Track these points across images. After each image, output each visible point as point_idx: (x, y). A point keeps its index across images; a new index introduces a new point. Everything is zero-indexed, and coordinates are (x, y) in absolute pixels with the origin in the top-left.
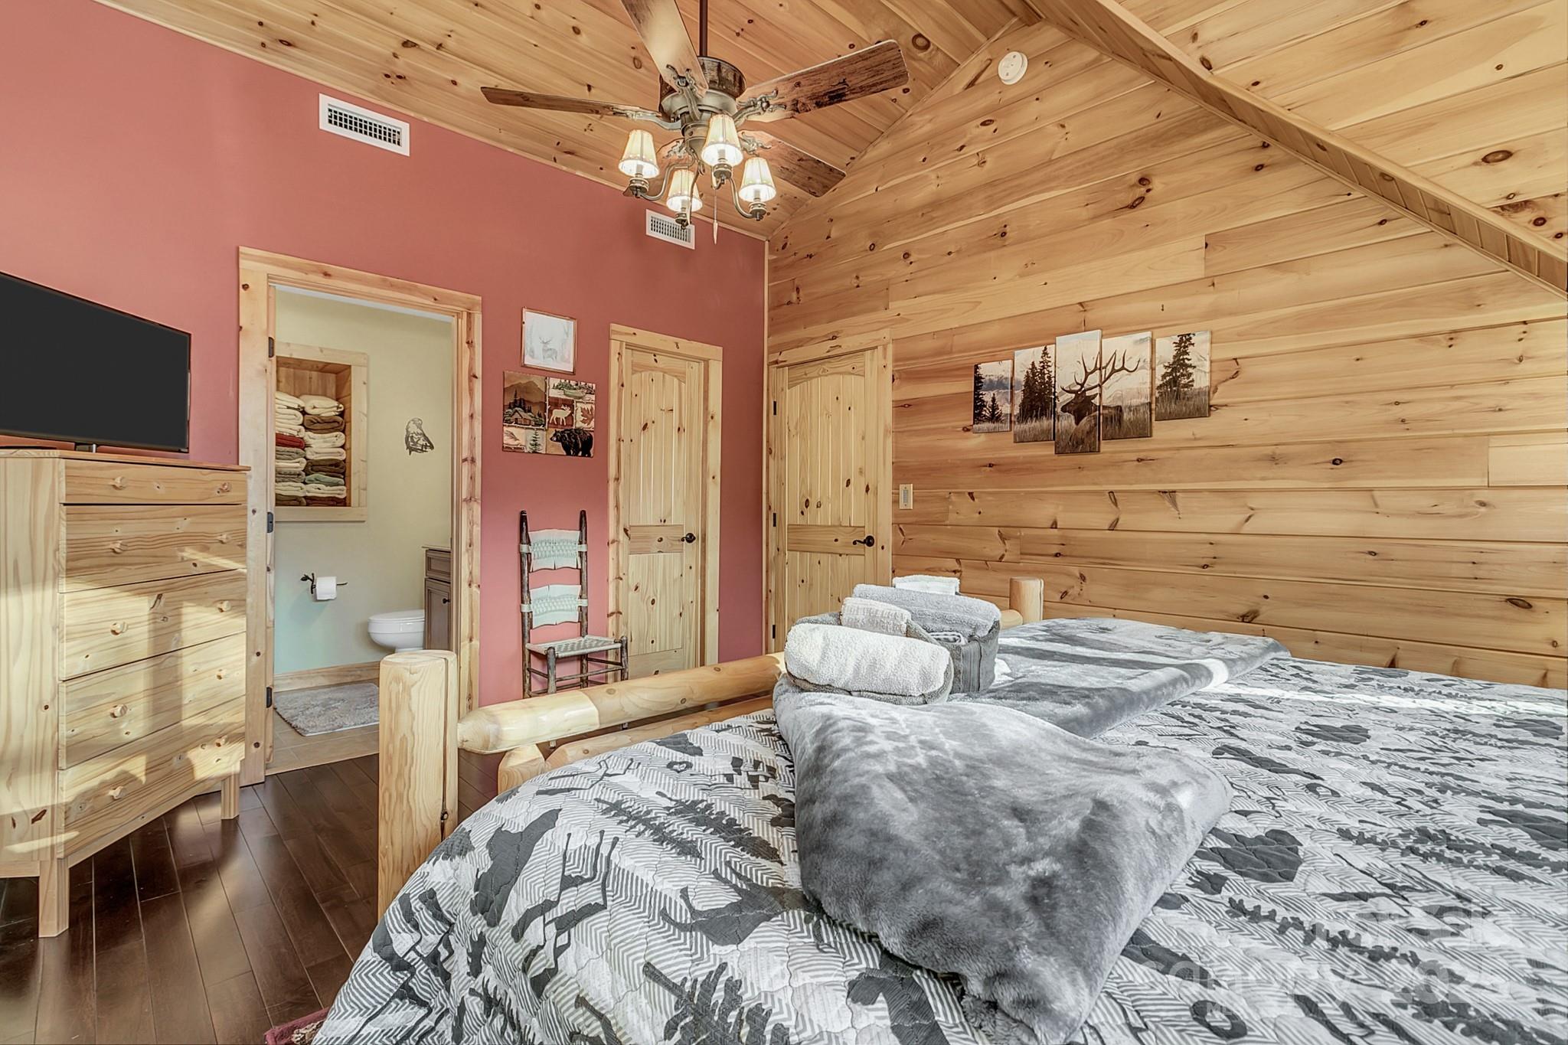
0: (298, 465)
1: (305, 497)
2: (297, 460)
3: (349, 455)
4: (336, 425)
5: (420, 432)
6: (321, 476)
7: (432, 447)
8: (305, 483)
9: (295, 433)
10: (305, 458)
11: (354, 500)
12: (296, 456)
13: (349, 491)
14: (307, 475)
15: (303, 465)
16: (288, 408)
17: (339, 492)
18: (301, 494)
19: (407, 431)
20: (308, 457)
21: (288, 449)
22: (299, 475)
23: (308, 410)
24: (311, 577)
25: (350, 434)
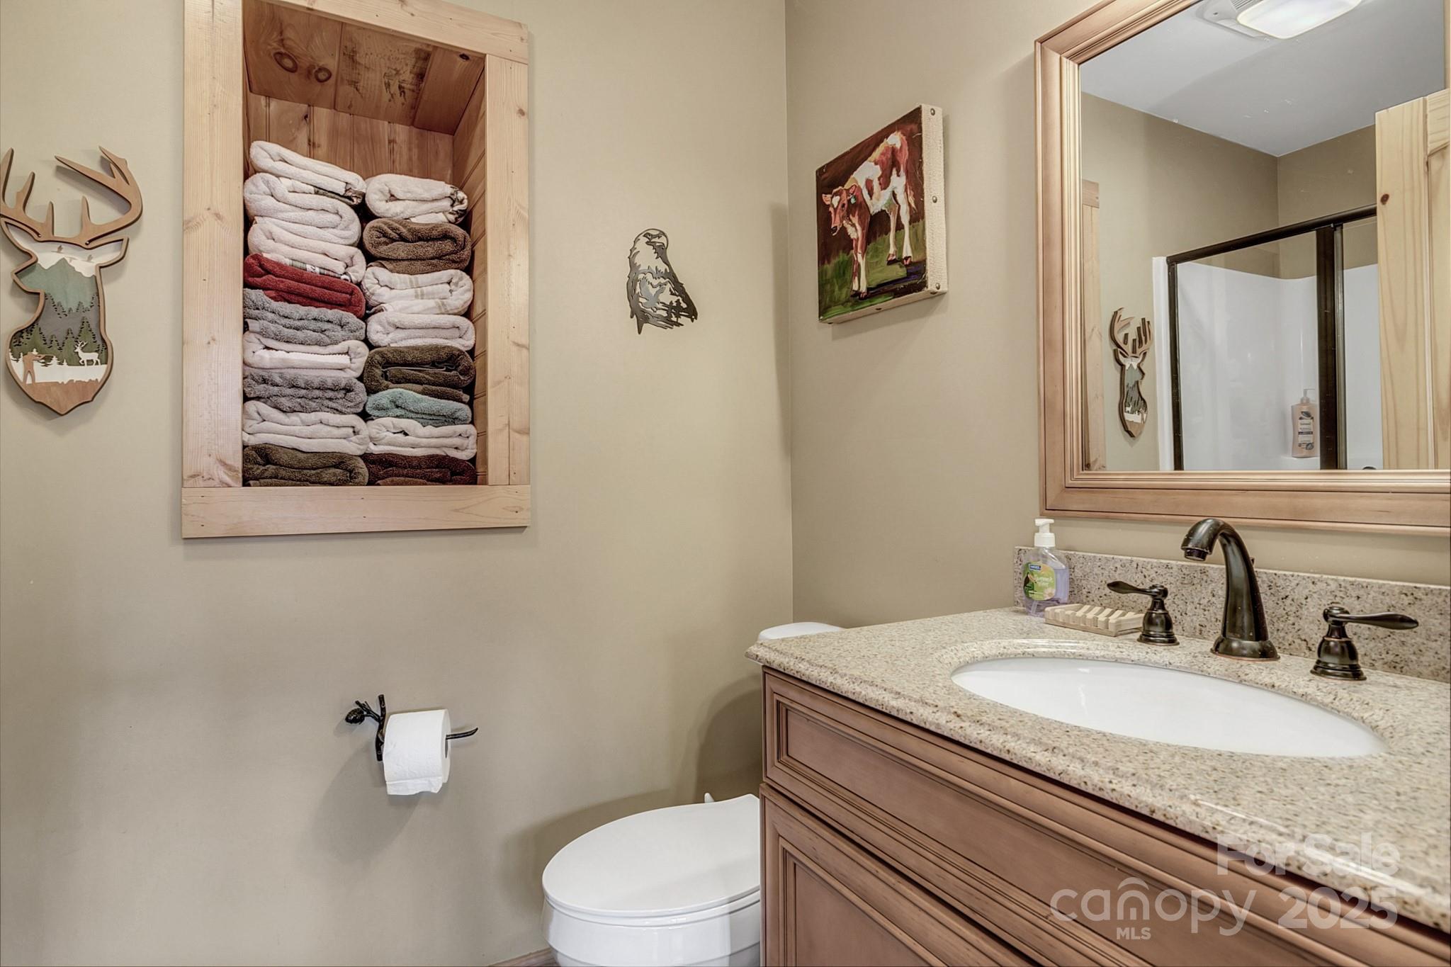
0: (344, 360)
1: (366, 457)
2: (342, 346)
3: (482, 334)
4: (447, 246)
5: (663, 267)
6: (408, 394)
7: (692, 313)
8: (365, 416)
9: (339, 268)
10: (366, 341)
11: (496, 465)
12: (339, 333)
13: (482, 437)
14: (370, 391)
15: (360, 362)
16: (319, 191)
17: (457, 441)
18: (352, 447)
19: (633, 265)
20: (375, 337)
21: (314, 311)
22: (348, 390)
23: (377, 204)
24: (376, 709)
25: (485, 281)
